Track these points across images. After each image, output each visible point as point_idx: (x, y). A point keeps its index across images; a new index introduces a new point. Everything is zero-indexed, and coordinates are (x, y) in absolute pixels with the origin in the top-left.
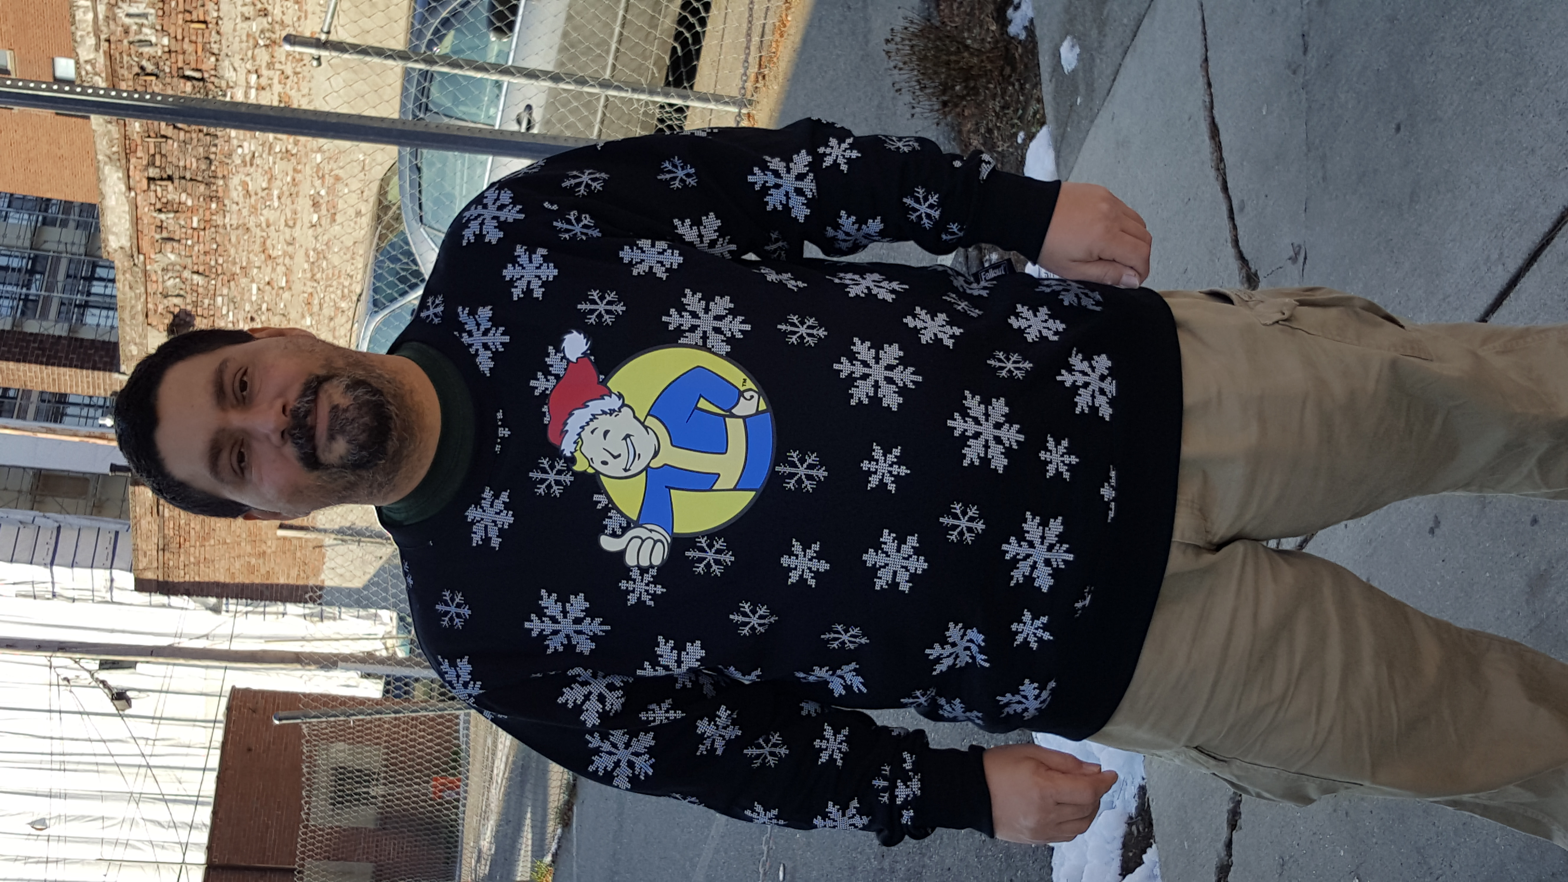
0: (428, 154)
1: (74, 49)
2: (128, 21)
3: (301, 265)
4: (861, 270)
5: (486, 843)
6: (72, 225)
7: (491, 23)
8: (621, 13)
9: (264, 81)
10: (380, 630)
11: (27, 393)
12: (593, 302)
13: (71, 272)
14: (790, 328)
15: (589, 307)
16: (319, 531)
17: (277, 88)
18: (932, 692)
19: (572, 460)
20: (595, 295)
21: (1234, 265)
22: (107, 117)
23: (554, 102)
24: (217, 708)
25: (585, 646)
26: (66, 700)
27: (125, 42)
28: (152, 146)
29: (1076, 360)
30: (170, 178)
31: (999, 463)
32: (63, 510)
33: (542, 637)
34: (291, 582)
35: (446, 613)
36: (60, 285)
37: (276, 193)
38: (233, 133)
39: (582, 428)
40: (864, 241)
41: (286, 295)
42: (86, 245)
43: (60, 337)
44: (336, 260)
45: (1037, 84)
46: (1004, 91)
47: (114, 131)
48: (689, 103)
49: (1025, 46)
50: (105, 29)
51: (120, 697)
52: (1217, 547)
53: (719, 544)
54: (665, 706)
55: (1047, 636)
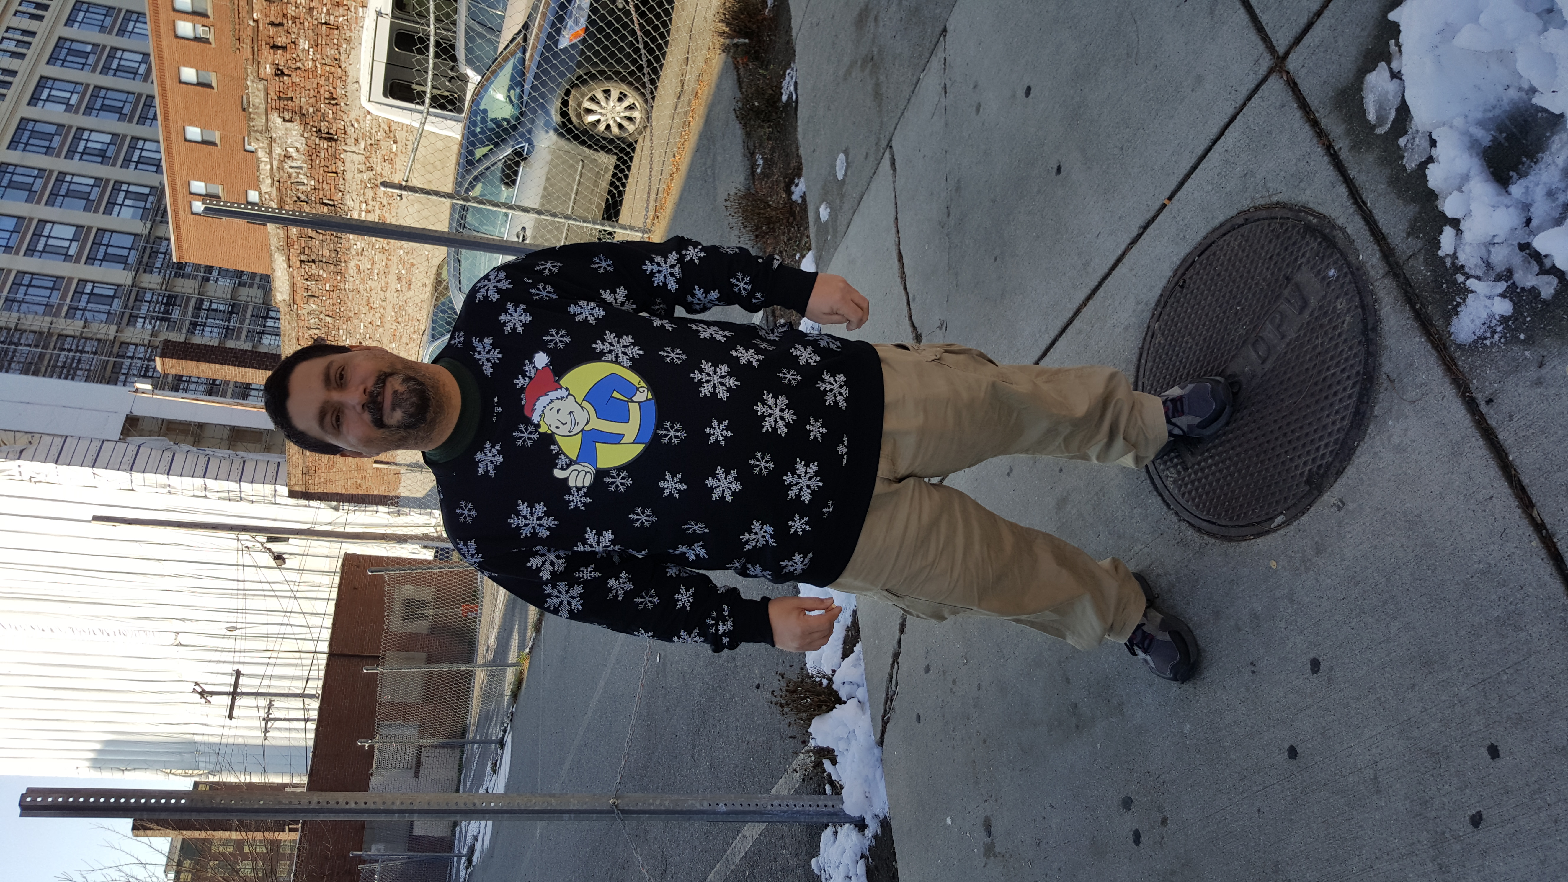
0: (464, 253)
1: (258, 185)
2: (290, 170)
3: (390, 313)
4: (707, 323)
5: (492, 641)
6: (256, 286)
7: (502, 180)
8: (578, 178)
9: (370, 208)
10: (433, 521)
11: (227, 383)
12: (552, 335)
13: (255, 313)
14: (666, 354)
15: (550, 338)
16: (396, 464)
17: (378, 212)
18: (743, 560)
19: (538, 426)
20: (553, 331)
21: (909, 330)
22: (277, 225)
23: (538, 226)
24: (336, 565)
25: (544, 534)
26: (247, 559)
27: (289, 182)
28: (303, 242)
29: (826, 377)
30: (313, 261)
31: (782, 431)
32: (247, 450)
33: (518, 528)
34: (381, 493)
35: (463, 514)
36: (248, 321)
37: (376, 271)
38: (351, 236)
39: (545, 407)
40: (709, 307)
41: (381, 330)
42: (264, 298)
43: (246, 351)
44: (410, 311)
45: (807, 228)
46: (789, 231)
47: (281, 233)
48: (615, 230)
49: (801, 207)
50: (277, 175)
51: (279, 557)
52: (900, 480)
53: (624, 474)
54: (590, 569)
55: (807, 528)
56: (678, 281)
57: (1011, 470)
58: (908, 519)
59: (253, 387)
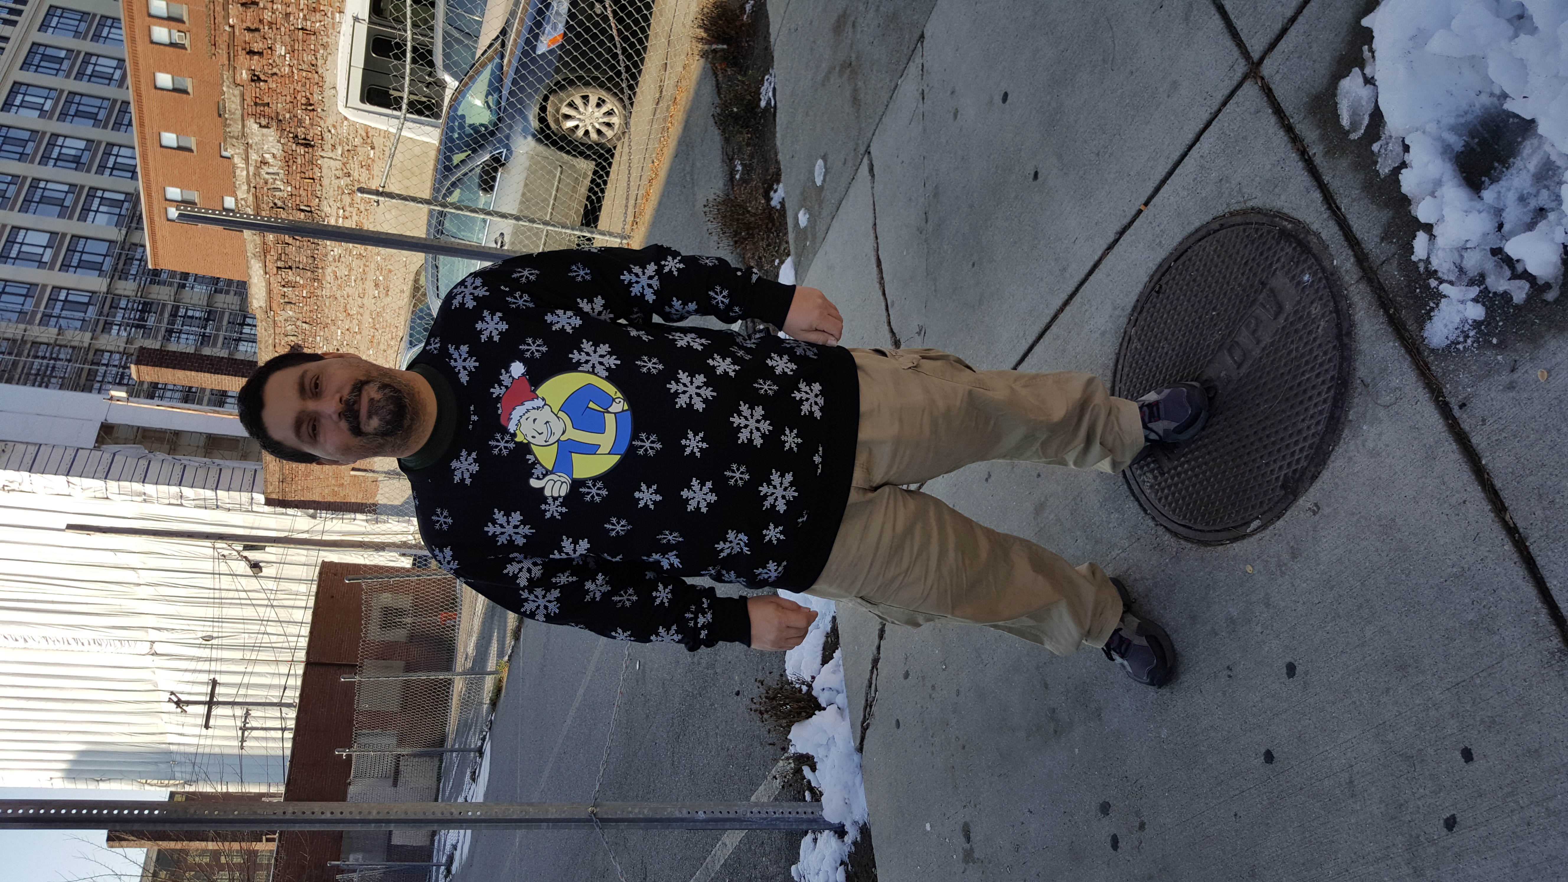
0: (442, 259)
1: (235, 192)
2: (267, 176)
3: (367, 319)
4: (685, 331)
5: (471, 649)
6: (232, 293)
7: (480, 186)
8: (556, 184)
9: (347, 214)
10: (410, 529)
11: (203, 390)
12: (529, 345)
13: (231, 320)
14: (642, 364)
15: (526, 347)
16: (374, 472)
17: (355, 218)
18: (719, 567)
19: (514, 435)
20: (530, 341)
21: (888, 335)
22: (254, 232)
23: (516, 232)
24: (313, 573)
25: (520, 541)
26: (223, 568)
27: (265, 188)
28: (280, 249)
29: (802, 386)
30: (290, 268)
31: (758, 442)
32: (223, 458)
33: (494, 535)
34: (359, 501)
35: (438, 521)
36: (224, 328)
37: (353, 278)
38: (328, 243)
39: (521, 417)
40: (687, 315)
41: (358, 337)
42: (240, 305)
43: (223, 358)
44: (388, 317)
45: (786, 234)
46: (768, 237)
47: (258, 239)
48: (594, 236)
49: (779, 213)
50: (253, 181)
51: (256, 566)
52: (875, 489)
53: (600, 484)
54: (566, 574)
55: (782, 537)
56: (655, 293)
57: (990, 476)
58: (882, 527)
59: (229, 394)
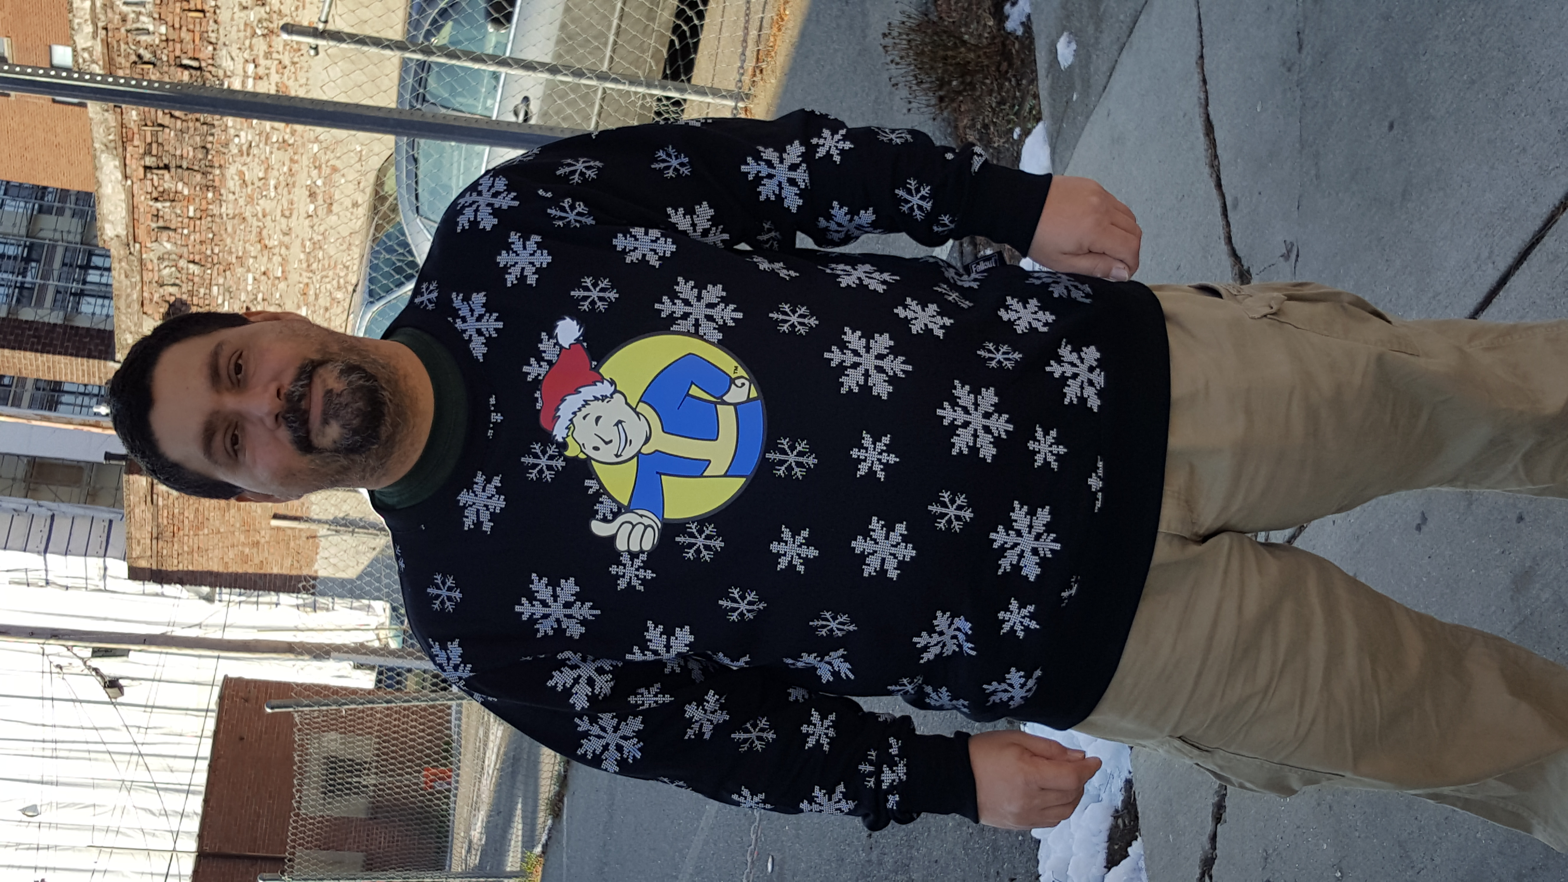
0: (423, 143)
1: (71, 37)
2: (125, 9)
3: (297, 255)
4: (853, 261)
5: (477, 832)
6: (68, 213)
7: (488, 14)
9: (261, 71)
10: (374, 621)
11: (22, 381)
12: (587, 289)
13: (67, 261)
14: (781, 317)
15: (583, 293)
16: (313, 521)
17: (275, 78)
18: (919, 680)
19: (564, 446)
20: (588, 282)
21: (1227, 262)
22: (104, 104)
23: (551, 93)
24: (209, 697)
25: (575, 630)
26: (59, 688)
27: (123, 30)
28: (149, 135)
29: (1065, 351)
30: (166, 167)
31: (988, 452)
32: (57, 499)
33: (532, 620)
34: (285, 572)
35: (438, 596)
36: (56, 273)
37: (272, 183)
38: (230, 121)
39: (575, 413)
40: (857, 232)
41: (282, 285)
42: (82, 233)
43: (55, 325)
44: (332, 251)
45: (1034, 80)
46: (1001, 87)
47: (111, 118)
48: (686, 96)
49: (1022, 44)
50: (103, 17)
51: (113, 684)
52: (1204, 539)
53: (709, 530)
54: (654, 690)
55: (1033, 625)
56: (802, 194)
58: (1219, 608)
59: (66, 388)
